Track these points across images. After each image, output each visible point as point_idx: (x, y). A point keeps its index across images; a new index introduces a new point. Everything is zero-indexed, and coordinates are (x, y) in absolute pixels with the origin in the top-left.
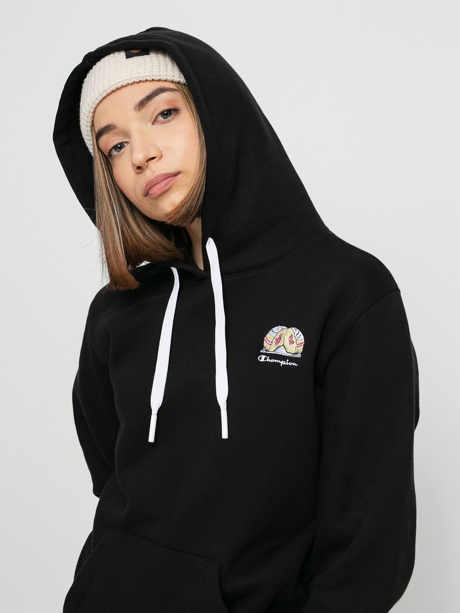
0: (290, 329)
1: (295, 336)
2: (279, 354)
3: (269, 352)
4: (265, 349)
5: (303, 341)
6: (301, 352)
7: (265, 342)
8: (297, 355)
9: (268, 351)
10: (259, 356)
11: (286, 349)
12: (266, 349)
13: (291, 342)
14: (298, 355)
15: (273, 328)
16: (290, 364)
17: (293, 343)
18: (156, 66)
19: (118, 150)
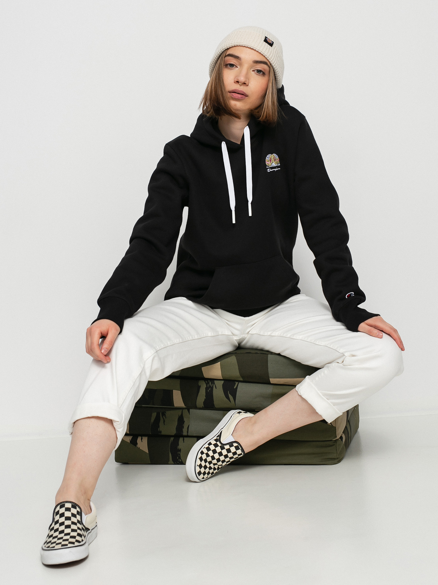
0: (272, 154)
2: (273, 167)
4: (268, 166)
7: (266, 163)
10: (267, 170)
11: (274, 164)
13: (275, 160)
14: (279, 164)
16: (278, 169)
18: (271, 55)
19: (231, 66)
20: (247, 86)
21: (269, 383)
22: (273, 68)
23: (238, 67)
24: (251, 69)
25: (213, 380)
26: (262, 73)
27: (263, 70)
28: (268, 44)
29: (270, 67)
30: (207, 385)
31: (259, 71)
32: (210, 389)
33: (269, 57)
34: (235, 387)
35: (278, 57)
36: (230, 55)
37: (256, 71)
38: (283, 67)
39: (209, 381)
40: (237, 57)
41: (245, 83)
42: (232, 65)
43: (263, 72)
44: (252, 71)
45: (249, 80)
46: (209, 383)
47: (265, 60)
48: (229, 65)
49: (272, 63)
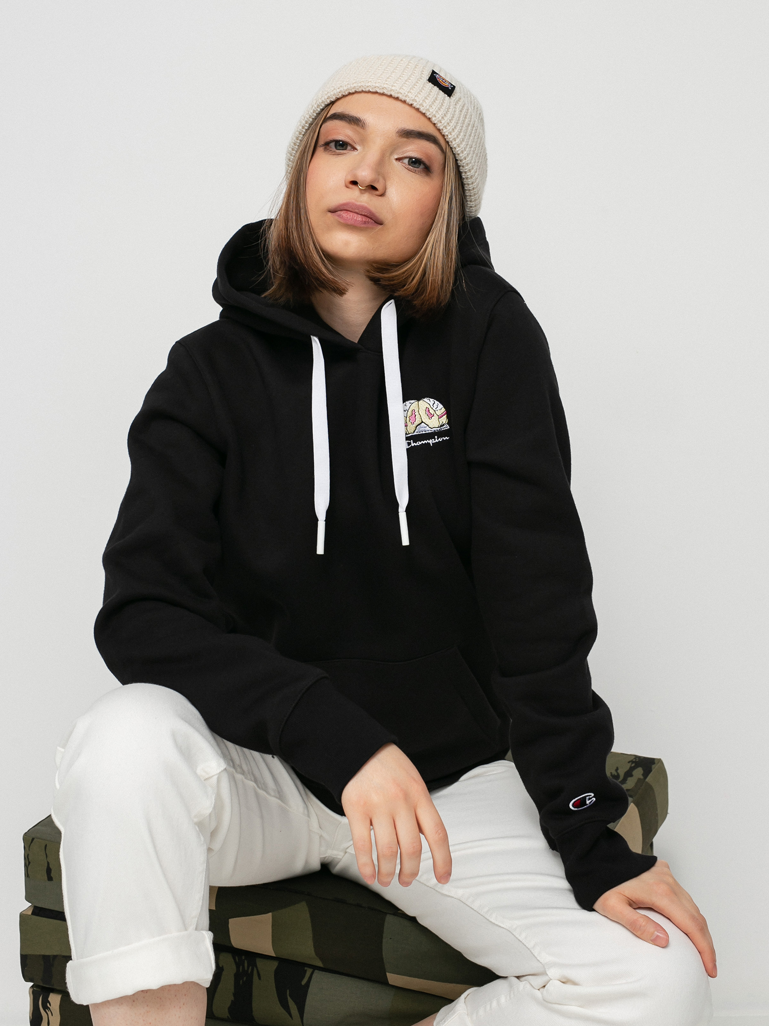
0: (421, 401)
1: (432, 407)
2: (423, 434)
5: (443, 410)
6: (447, 422)
11: (428, 426)
13: (431, 416)
14: (445, 426)
16: (440, 440)
17: (433, 415)
18: (449, 116)
19: (338, 148)
20: (382, 195)
21: (384, 982)
22: (454, 154)
23: (358, 147)
24: (392, 153)
25: (252, 957)
26: (422, 166)
27: (424, 159)
28: (440, 89)
29: (443, 152)
30: (238, 968)
31: (415, 162)
32: (245, 978)
33: (443, 122)
34: (304, 982)
35: (468, 127)
36: (336, 116)
37: (406, 161)
38: (482, 157)
39: (243, 958)
40: (354, 121)
41: (373, 188)
42: (342, 145)
43: (424, 164)
44: (397, 159)
45: (385, 179)
46: (244, 962)
47: (431, 130)
48: (333, 145)
49: (450, 138)
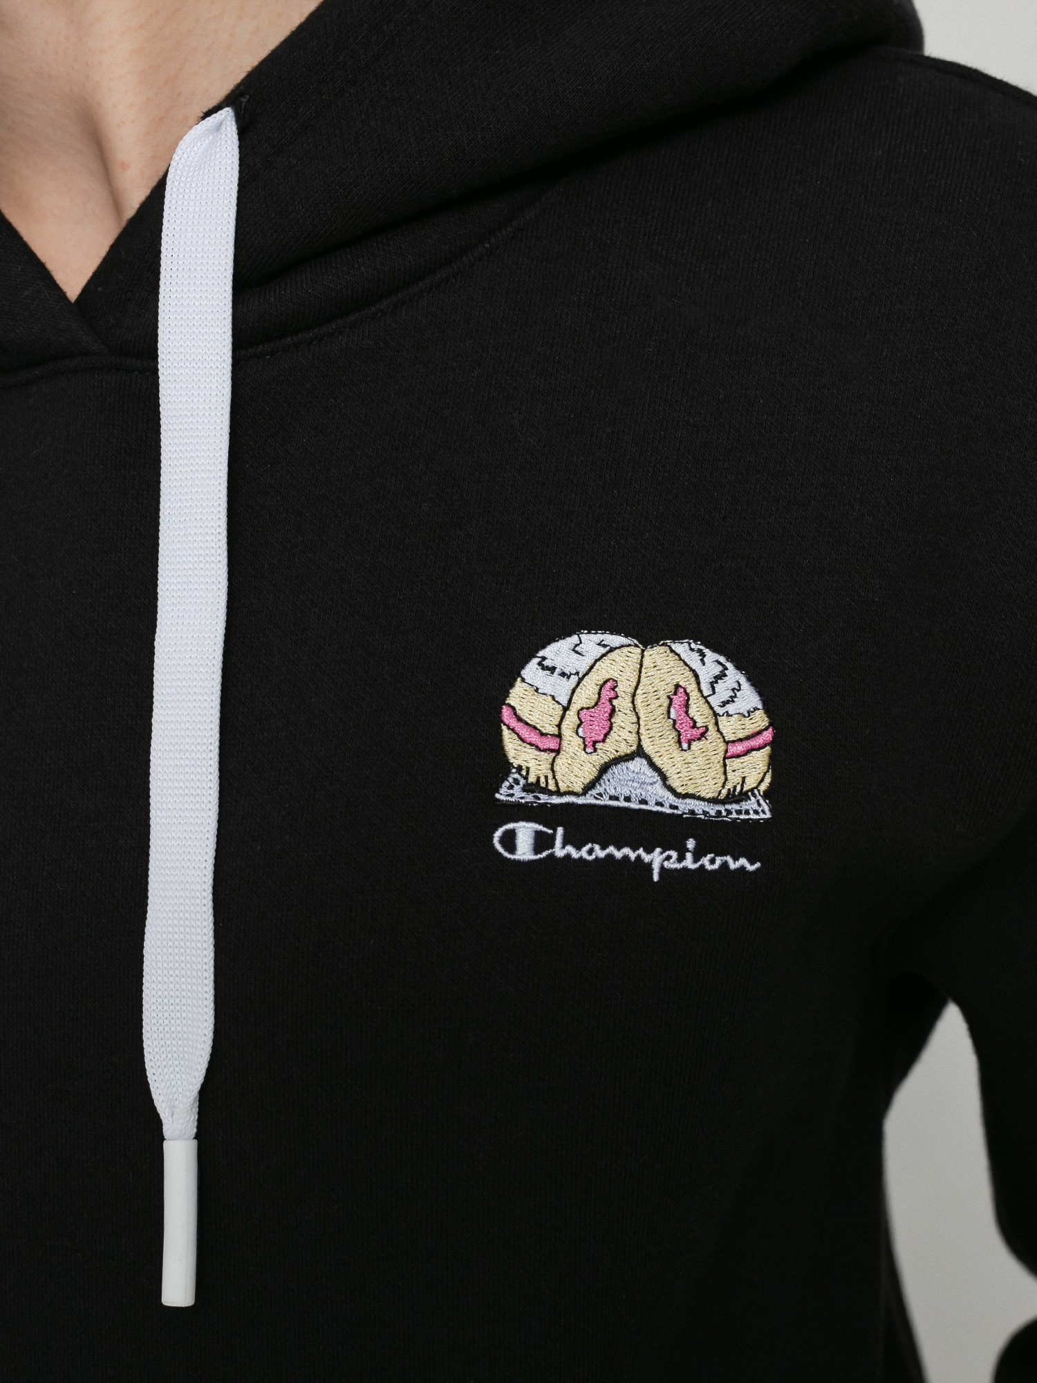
0: (660, 649)
1: (707, 690)
3: (556, 800)
4: (522, 782)
5: (762, 720)
6: (763, 787)
7: (506, 733)
8: (745, 805)
9: (545, 791)
10: (496, 829)
11: (664, 778)
12: (532, 779)
14: (751, 804)
15: (544, 647)
17: (703, 735)
